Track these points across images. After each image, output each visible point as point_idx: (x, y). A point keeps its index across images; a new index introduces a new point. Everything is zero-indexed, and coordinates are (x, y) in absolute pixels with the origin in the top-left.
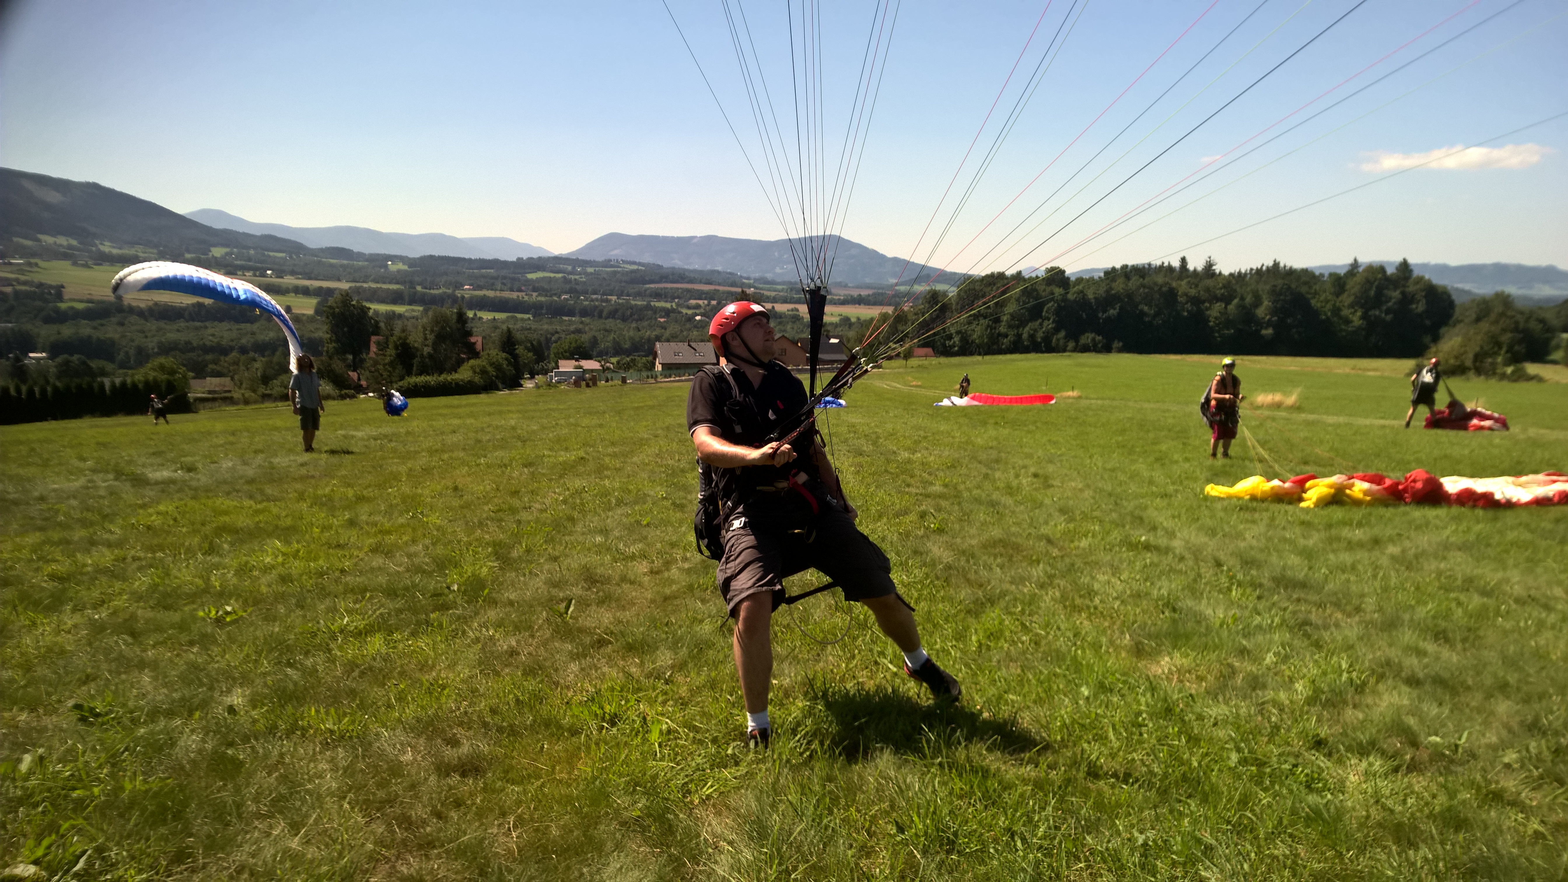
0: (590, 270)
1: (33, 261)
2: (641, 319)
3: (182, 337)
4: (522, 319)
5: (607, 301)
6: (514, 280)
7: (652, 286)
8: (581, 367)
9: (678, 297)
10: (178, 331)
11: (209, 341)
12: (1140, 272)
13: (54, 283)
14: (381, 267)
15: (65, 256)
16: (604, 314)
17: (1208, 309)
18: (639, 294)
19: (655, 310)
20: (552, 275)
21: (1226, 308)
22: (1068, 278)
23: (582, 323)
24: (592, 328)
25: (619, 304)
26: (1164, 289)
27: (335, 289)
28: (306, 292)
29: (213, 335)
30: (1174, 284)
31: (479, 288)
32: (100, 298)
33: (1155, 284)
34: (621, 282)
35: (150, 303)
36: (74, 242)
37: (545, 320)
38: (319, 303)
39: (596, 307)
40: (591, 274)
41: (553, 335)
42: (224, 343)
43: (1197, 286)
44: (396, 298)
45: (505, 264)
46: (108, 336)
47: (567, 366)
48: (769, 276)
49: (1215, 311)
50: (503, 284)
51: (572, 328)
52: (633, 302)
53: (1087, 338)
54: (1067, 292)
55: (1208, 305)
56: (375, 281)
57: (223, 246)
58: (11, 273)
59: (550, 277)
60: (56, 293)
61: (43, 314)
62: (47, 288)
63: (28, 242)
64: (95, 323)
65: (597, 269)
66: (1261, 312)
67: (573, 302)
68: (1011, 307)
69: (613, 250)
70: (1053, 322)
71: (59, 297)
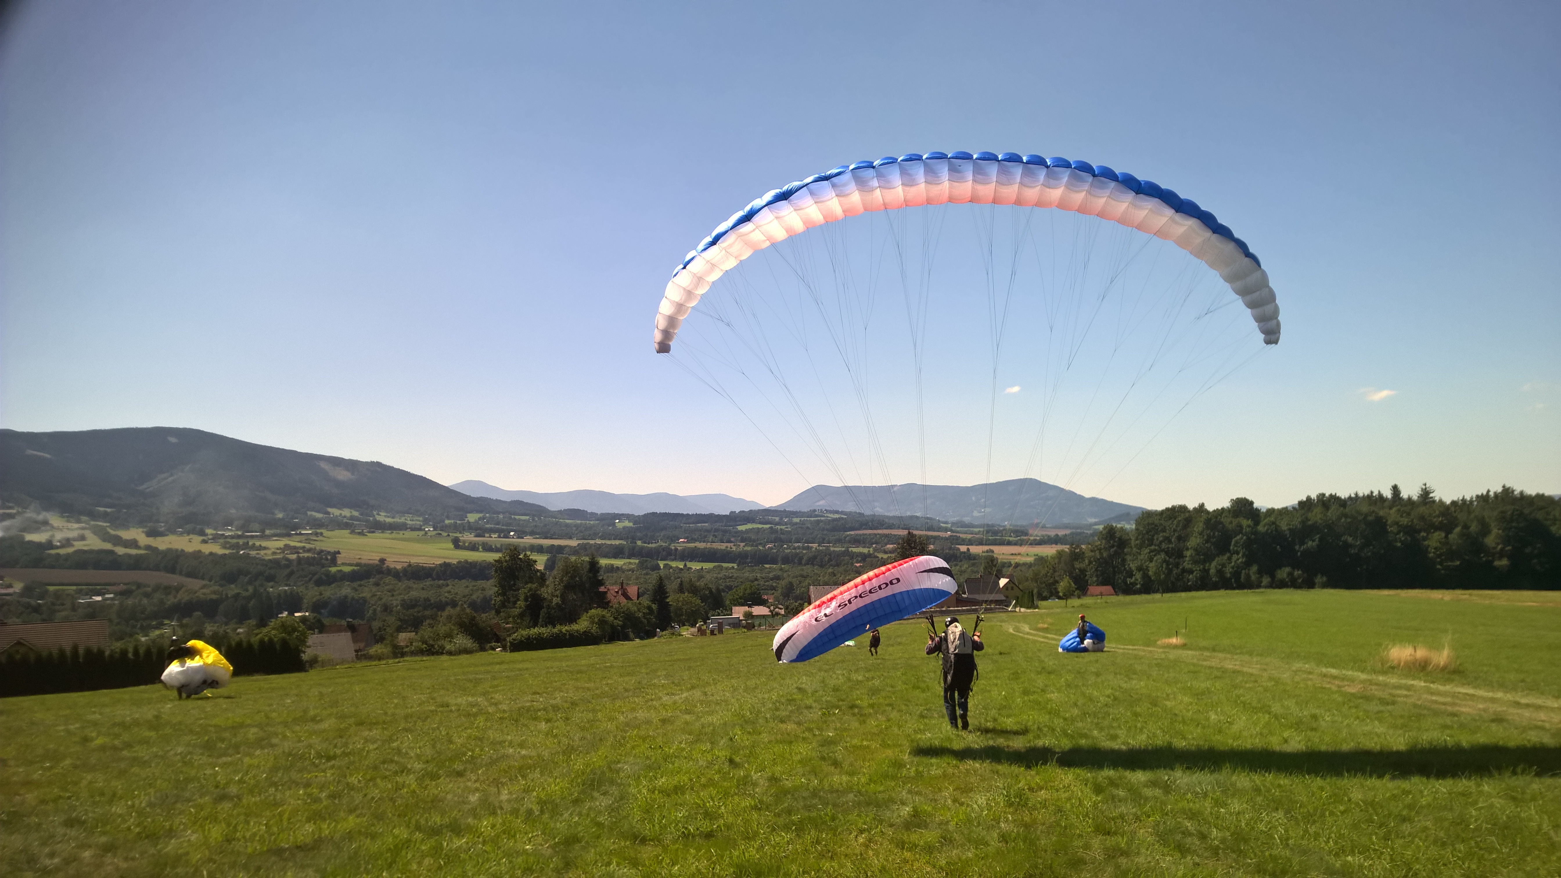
0: (796, 520)
1: (319, 531)
2: (837, 565)
3: (423, 594)
4: (727, 568)
5: (808, 548)
6: (725, 531)
7: (852, 533)
8: (749, 613)
9: (876, 543)
10: (423, 589)
11: (445, 597)
13: (332, 550)
14: (609, 526)
15: (346, 526)
16: (804, 562)
17: (1425, 539)
18: (839, 541)
19: (853, 556)
20: (760, 526)
21: (1446, 537)
23: (781, 569)
24: (790, 575)
25: (819, 551)
26: (1370, 518)
27: (566, 546)
29: (449, 592)
30: (1383, 513)
31: (694, 540)
33: (1363, 513)
34: (823, 530)
35: (406, 565)
36: (356, 514)
37: (748, 569)
38: (548, 560)
39: (797, 554)
40: (796, 524)
43: (1409, 514)
44: (617, 553)
45: (719, 518)
46: (362, 595)
47: (738, 612)
48: (967, 520)
49: (1434, 540)
50: (715, 536)
51: (771, 575)
52: (832, 549)
53: (1283, 573)
54: (1257, 523)
55: (1425, 535)
56: (602, 538)
57: (478, 512)
58: (300, 542)
59: (758, 528)
60: (331, 558)
61: (316, 577)
62: (325, 555)
63: (319, 515)
64: (355, 584)
65: (802, 519)
66: (1490, 541)
67: (775, 551)
68: (1194, 541)
69: (819, 501)
70: (1243, 556)
71: (334, 562)
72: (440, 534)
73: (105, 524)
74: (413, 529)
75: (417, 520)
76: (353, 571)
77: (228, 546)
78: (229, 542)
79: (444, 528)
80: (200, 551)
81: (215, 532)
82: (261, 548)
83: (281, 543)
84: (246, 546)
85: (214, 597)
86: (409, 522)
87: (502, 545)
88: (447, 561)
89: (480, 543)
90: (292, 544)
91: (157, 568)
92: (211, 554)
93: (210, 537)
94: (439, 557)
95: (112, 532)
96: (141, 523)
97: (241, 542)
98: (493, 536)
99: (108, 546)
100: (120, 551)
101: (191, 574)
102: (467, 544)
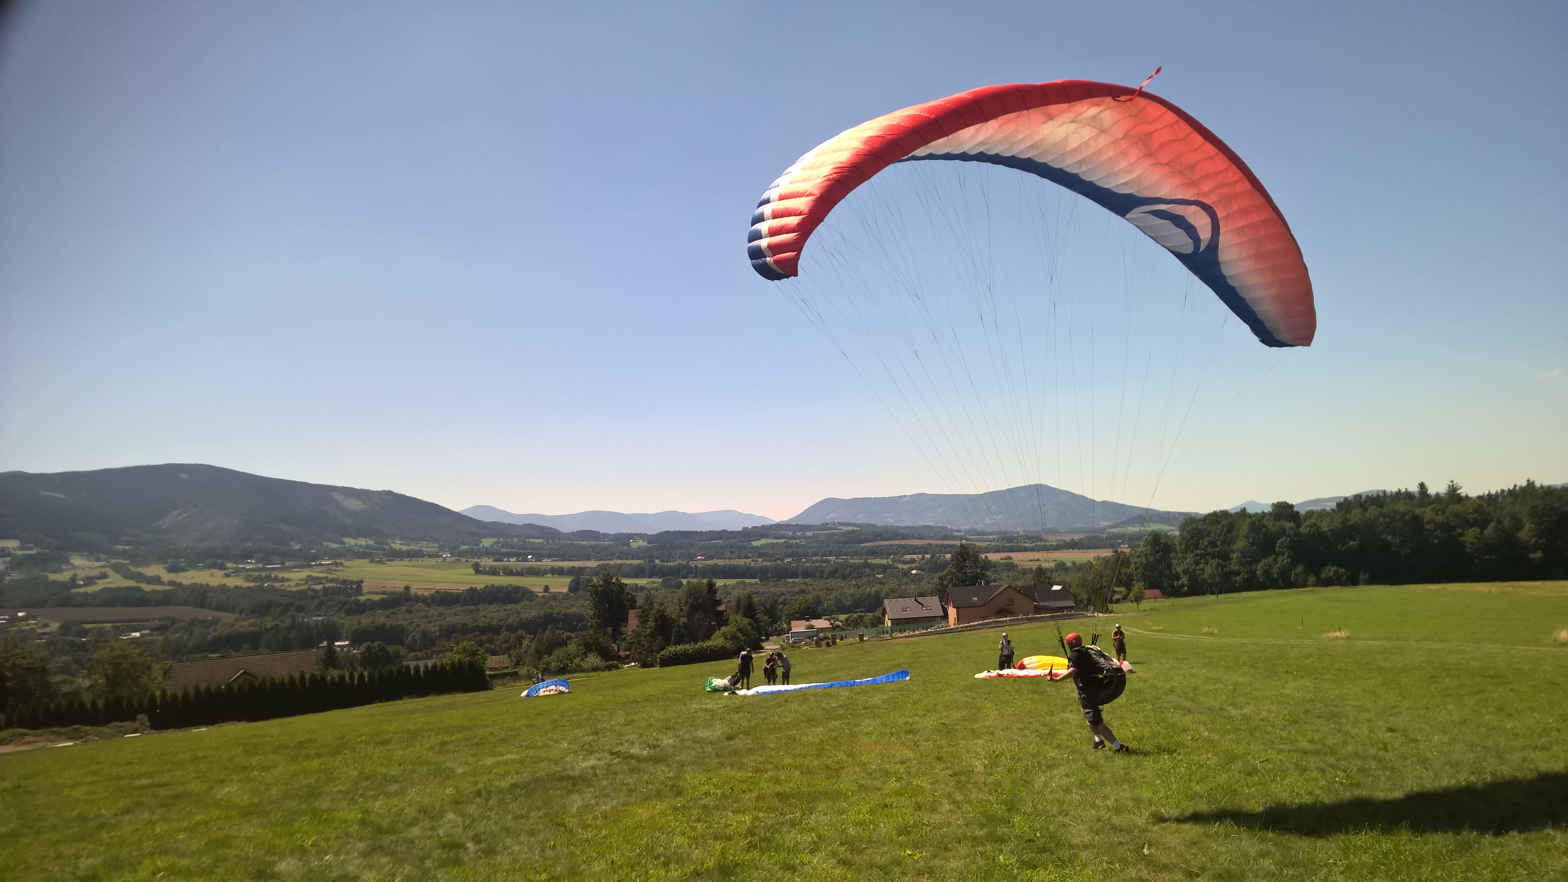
0: (809, 534)
1: (339, 561)
2: (859, 577)
3: (460, 620)
4: (750, 584)
5: (827, 561)
6: (740, 548)
7: (868, 544)
8: (812, 627)
9: (893, 554)
10: (456, 614)
11: (482, 622)
12: (1377, 500)
13: (355, 580)
14: (624, 546)
15: (364, 555)
16: (825, 574)
17: (1461, 535)
18: (856, 553)
19: (873, 567)
20: (775, 541)
21: (1482, 532)
22: (1298, 513)
23: (805, 583)
24: (815, 588)
25: (839, 564)
26: (1407, 517)
27: (586, 568)
28: (560, 572)
29: (485, 617)
30: (1417, 512)
31: (711, 557)
32: (392, 590)
33: (1396, 512)
34: (838, 542)
35: (433, 592)
36: (371, 543)
37: (771, 583)
38: (572, 581)
39: (817, 568)
40: (810, 537)
41: (779, 596)
42: (494, 623)
43: (1444, 512)
44: (639, 572)
45: (733, 534)
46: (399, 623)
47: (799, 627)
48: (979, 527)
49: (1470, 536)
50: (732, 552)
51: (796, 589)
52: (851, 561)
53: (1329, 571)
54: (1298, 526)
55: (1461, 531)
56: (619, 558)
57: (491, 537)
58: (321, 572)
59: (774, 543)
60: (357, 587)
61: (346, 606)
62: (350, 584)
63: (335, 546)
64: (388, 612)
65: (815, 532)
66: (1524, 535)
67: (795, 565)
68: (1240, 544)
69: (829, 514)
70: (1288, 557)
71: (359, 591)
72: (459, 560)
73: (126, 562)
74: (431, 556)
75: (433, 547)
76: (383, 600)
77: (251, 579)
78: (251, 576)
79: (461, 554)
80: (224, 585)
81: (235, 566)
82: (283, 580)
83: (304, 574)
84: (268, 578)
85: (253, 629)
86: (424, 549)
87: (522, 569)
88: (474, 586)
89: (501, 568)
90: (315, 575)
91: (186, 603)
92: (237, 587)
93: (232, 570)
94: (466, 583)
95: (134, 570)
96: (161, 559)
97: (263, 574)
98: (512, 560)
99: (131, 583)
100: (147, 587)
101: (221, 608)
102: (487, 569)
